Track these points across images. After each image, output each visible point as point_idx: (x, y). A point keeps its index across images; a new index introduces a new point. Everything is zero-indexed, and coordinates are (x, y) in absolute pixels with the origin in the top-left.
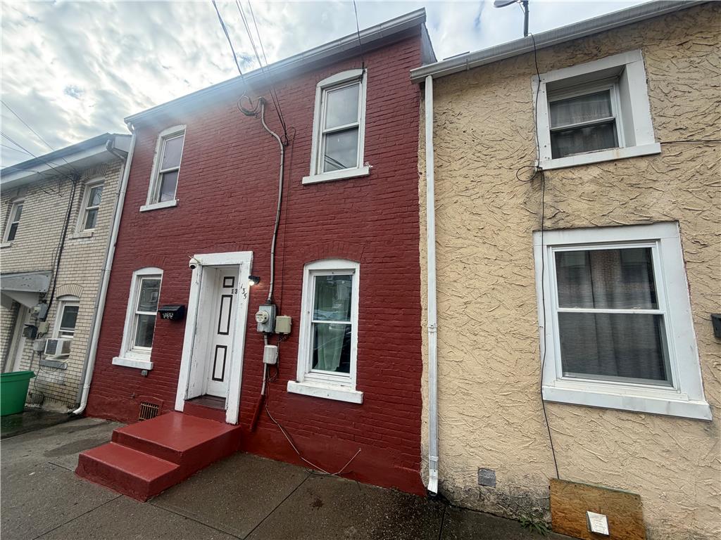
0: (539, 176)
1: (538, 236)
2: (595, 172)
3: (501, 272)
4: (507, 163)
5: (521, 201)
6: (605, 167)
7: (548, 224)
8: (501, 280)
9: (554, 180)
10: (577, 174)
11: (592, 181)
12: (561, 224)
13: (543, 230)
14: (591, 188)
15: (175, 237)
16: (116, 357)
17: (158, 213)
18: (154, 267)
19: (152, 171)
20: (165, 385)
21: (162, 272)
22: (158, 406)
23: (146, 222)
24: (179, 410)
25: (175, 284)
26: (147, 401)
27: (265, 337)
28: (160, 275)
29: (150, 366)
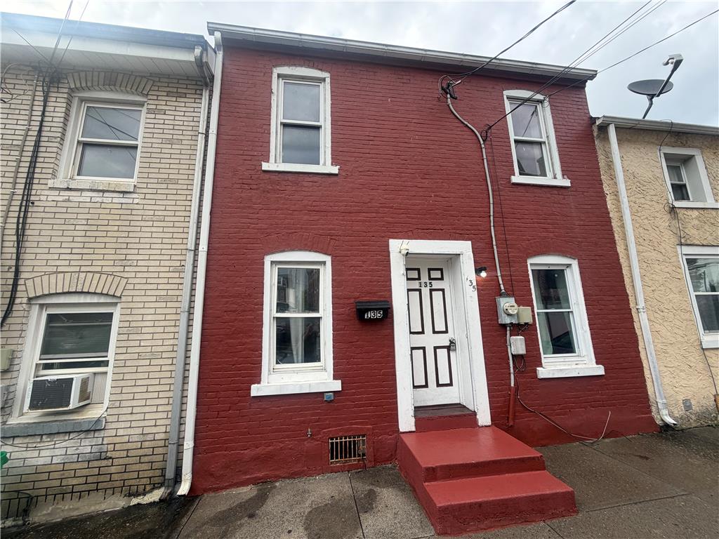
0: (673, 210)
1: (678, 247)
2: (696, 213)
3: (667, 270)
4: (655, 198)
5: (667, 224)
6: (700, 211)
7: (683, 241)
8: (668, 275)
9: (681, 213)
10: (690, 213)
11: (696, 218)
12: (689, 242)
13: (681, 245)
14: (696, 222)
15: (344, 214)
16: (256, 385)
17: (301, 178)
18: (310, 251)
19: (272, 117)
20: (371, 405)
21: (328, 259)
22: (363, 436)
23: (278, 187)
24: (407, 431)
25: (358, 275)
26: (340, 434)
27: (508, 328)
28: (324, 263)
29: (337, 385)
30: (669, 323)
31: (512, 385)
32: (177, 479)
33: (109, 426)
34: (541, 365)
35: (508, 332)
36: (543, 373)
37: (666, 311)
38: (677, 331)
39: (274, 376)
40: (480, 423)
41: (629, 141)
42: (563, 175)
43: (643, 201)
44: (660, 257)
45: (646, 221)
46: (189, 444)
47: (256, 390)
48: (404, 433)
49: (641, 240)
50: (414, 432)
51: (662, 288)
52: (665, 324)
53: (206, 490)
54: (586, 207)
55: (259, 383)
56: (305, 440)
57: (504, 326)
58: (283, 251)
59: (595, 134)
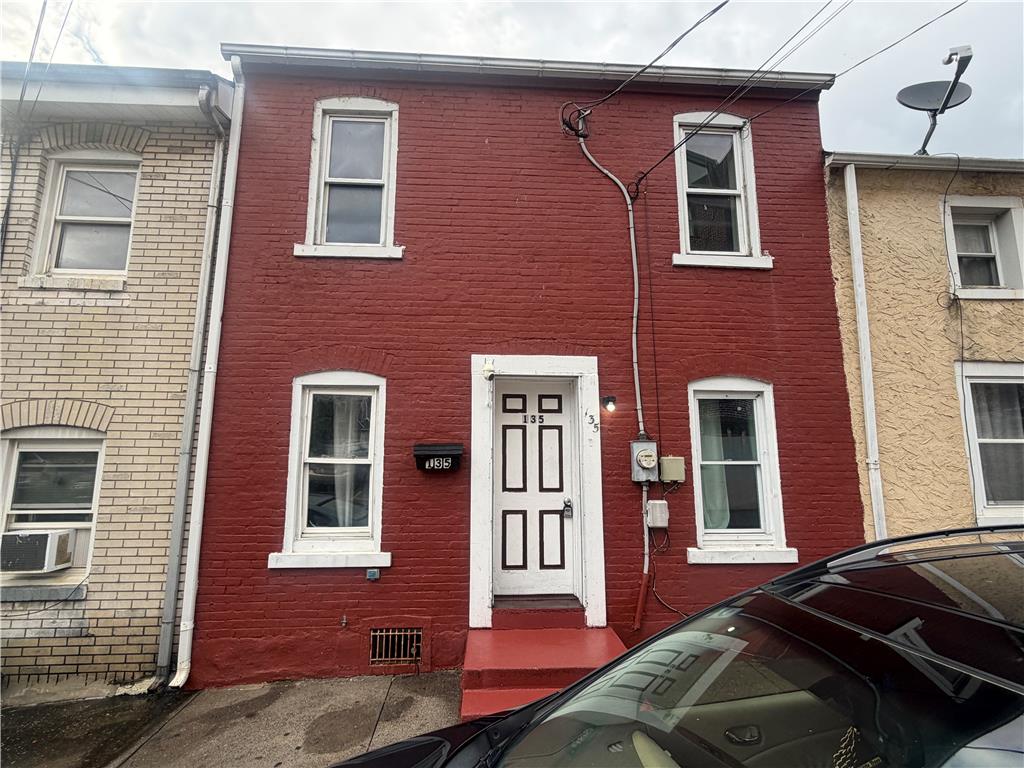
0: (954, 303)
1: (958, 366)
2: (998, 308)
3: (931, 402)
4: (924, 285)
5: (941, 327)
6: (1006, 305)
7: (966, 354)
8: (932, 411)
9: (968, 310)
10: (985, 307)
11: (996, 317)
12: (977, 356)
13: (963, 360)
14: (996, 323)
15: (408, 318)
16: (276, 554)
17: (348, 265)
18: (357, 371)
19: (311, 177)
20: (432, 588)
21: (382, 382)
22: (419, 629)
23: (316, 279)
24: (479, 626)
25: (423, 406)
26: (387, 625)
27: (645, 488)
28: (376, 388)
29: (385, 560)
30: (922, 488)
31: (646, 571)
32: (172, 668)
33: (92, 596)
34: (694, 544)
35: (645, 494)
36: (694, 556)
37: (919, 467)
38: (934, 500)
39: (302, 544)
40: (590, 623)
41: (888, 189)
42: (763, 250)
43: (901, 289)
44: (921, 382)
45: (902, 323)
46: (187, 625)
47: (275, 561)
48: (475, 629)
49: (889, 354)
50: (489, 629)
51: (918, 431)
52: (916, 488)
53: (207, 685)
54: (796, 300)
55: (280, 551)
56: (339, 630)
57: (639, 484)
58: (320, 371)
59: (827, 180)
